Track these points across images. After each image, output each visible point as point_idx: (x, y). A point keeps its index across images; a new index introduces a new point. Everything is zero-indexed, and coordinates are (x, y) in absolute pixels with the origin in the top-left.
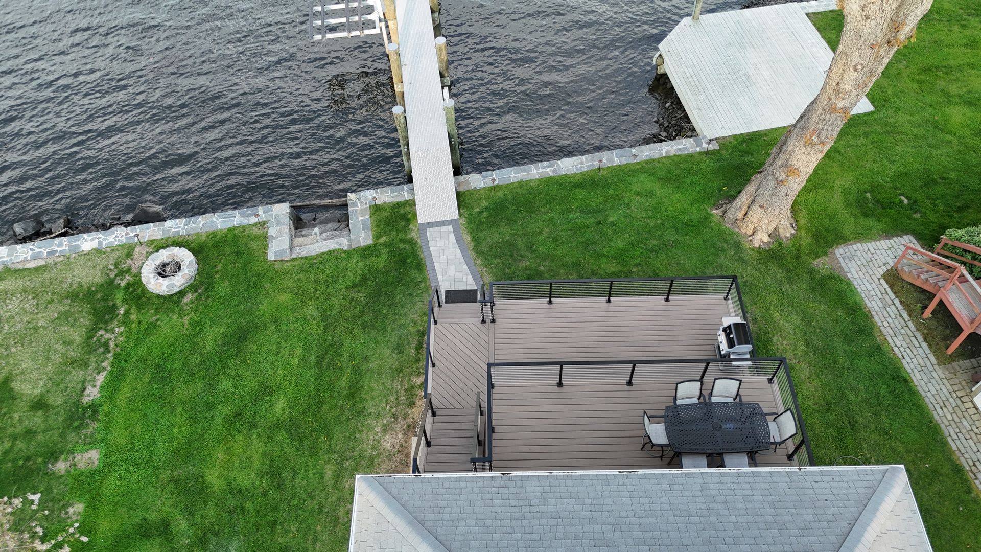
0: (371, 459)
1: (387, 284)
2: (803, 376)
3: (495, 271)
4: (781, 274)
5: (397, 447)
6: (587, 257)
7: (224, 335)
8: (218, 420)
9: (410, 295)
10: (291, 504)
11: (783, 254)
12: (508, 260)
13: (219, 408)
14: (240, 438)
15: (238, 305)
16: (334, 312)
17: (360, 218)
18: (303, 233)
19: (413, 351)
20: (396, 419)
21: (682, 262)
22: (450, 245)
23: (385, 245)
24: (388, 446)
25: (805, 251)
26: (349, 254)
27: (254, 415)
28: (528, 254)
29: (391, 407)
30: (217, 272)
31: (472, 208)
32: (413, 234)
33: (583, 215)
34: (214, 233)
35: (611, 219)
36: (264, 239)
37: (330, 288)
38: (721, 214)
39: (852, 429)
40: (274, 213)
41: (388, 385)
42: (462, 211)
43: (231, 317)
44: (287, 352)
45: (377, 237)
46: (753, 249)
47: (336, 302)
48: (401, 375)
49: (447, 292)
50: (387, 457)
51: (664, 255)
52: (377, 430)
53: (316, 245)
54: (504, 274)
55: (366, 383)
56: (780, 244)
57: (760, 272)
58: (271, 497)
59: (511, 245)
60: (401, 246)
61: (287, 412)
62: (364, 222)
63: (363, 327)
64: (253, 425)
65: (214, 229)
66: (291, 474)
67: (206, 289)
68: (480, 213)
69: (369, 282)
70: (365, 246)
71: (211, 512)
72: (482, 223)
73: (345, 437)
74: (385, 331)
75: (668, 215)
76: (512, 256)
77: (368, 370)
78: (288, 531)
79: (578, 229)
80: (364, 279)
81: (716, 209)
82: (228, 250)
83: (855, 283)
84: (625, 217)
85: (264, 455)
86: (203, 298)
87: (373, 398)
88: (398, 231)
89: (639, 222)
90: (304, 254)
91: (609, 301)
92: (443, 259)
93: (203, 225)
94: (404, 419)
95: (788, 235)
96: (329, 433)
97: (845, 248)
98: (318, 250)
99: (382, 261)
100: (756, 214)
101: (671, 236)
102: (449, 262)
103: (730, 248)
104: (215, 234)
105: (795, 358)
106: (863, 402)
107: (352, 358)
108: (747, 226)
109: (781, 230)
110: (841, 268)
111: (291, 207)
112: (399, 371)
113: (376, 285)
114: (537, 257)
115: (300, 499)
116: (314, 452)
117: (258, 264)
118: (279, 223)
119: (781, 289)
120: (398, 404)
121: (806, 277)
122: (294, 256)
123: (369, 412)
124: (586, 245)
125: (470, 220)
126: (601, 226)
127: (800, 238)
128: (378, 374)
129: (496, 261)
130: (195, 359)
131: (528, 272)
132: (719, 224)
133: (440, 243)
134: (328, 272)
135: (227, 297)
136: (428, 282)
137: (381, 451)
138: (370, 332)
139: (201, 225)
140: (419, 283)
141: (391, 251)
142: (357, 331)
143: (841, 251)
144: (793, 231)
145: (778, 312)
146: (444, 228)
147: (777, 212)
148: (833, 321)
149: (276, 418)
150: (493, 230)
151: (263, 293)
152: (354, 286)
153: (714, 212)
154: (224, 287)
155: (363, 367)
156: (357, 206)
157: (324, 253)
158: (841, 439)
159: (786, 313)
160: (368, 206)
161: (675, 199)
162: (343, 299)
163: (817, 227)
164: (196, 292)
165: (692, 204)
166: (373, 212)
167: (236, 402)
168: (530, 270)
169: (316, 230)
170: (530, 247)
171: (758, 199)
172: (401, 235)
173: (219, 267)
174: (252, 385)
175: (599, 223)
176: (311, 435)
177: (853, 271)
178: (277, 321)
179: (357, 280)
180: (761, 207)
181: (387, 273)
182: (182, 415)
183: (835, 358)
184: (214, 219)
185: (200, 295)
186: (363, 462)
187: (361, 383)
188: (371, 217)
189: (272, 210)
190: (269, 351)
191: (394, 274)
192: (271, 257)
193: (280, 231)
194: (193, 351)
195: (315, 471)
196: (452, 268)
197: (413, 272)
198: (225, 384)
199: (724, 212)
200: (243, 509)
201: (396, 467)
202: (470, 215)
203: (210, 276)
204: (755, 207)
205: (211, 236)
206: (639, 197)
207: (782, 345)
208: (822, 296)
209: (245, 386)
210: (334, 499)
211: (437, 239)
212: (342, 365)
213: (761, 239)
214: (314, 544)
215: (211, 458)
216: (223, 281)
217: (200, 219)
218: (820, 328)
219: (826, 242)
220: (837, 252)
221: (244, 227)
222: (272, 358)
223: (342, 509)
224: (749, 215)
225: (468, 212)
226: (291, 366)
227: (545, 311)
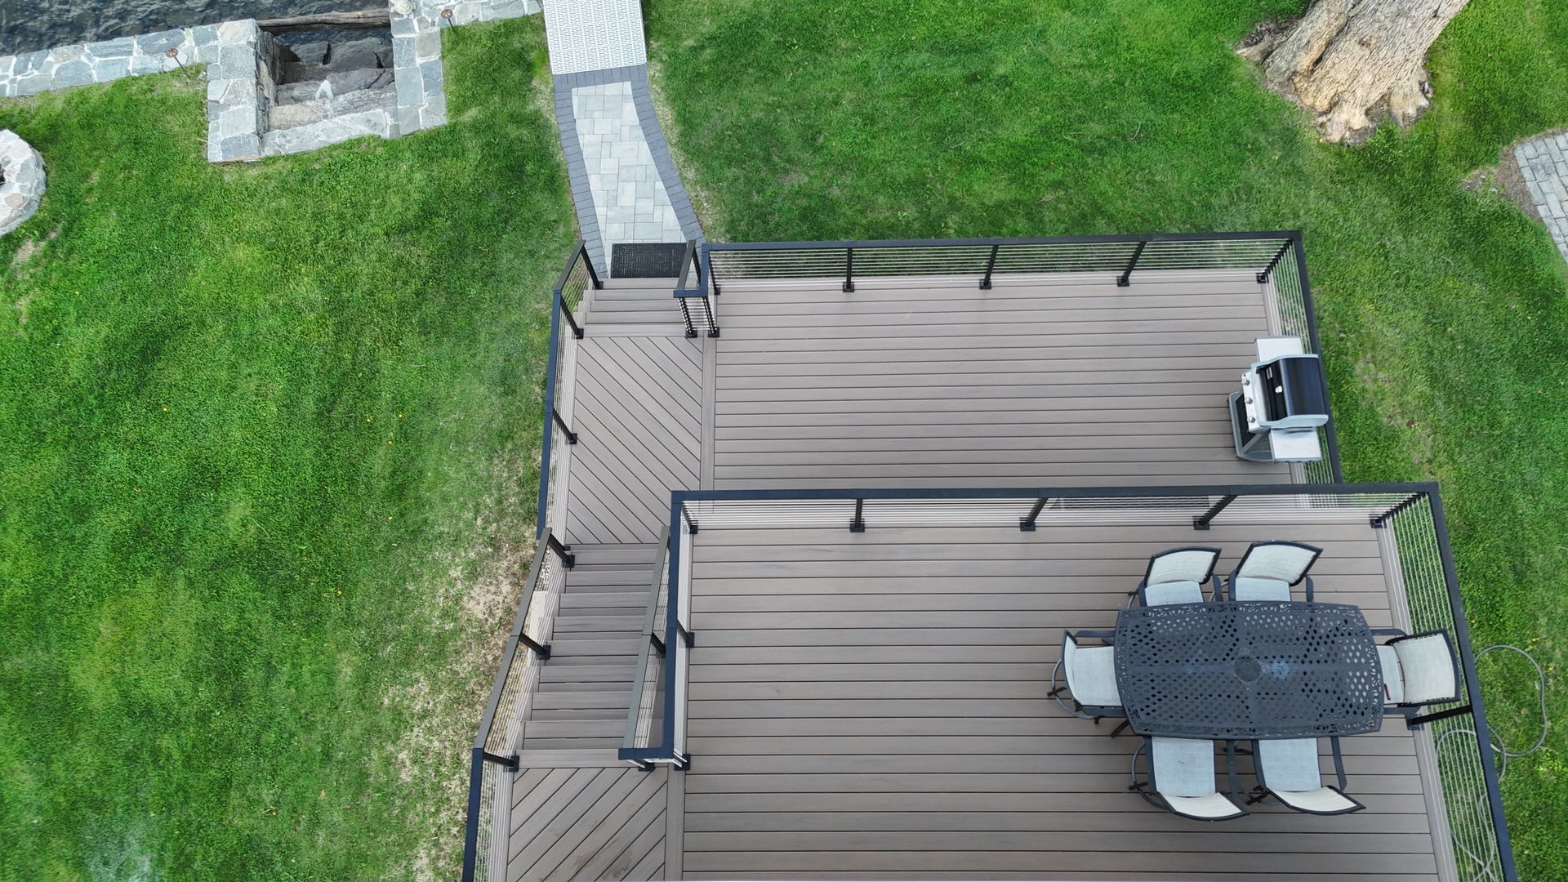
0: (441, 639)
1: (479, 225)
2: (1416, 457)
3: (727, 197)
4: (1386, 208)
5: (499, 613)
6: (941, 164)
7: (110, 344)
8: (99, 546)
9: (531, 253)
10: (263, 742)
11: (1395, 158)
12: (758, 171)
13: (101, 516)
14: (146, 587)
15: (138, 271)
16: (358, 293)
17: (419, 61)
18: (296, 93)
19: (538, 390)
20: (497, 549)
21: (1158, 178)
22: (626, 130)
23: (476, 128)
24: (479, 612)
25: (1446, 151)
26: (393, 148)
27: (179, 534)
28: (806, 156)
29: (486, 521)
30: (90, 190)
31: (679, 37)
32: (541, 103)
33: (937, 59)
34: (82, 93)
35: (1001, 70)
36: (198, 109)
37: (350, 233)
38: (1258, 58)
39: (1518, 582)
40: (220, 43)
41: (481, 466)
42: (654, 45)
43: (124, 300)
44: (253, 387)
45: (457, 108)
46: (1326, 147)
47: (362, 267)
48: (509, 446)
49: (618, 249)
50: (477, 637)
51: (1118, 161)
52: (455, 573)
53: (320, 125)
54: (749, 206)
55: (431, 463)
56: (1390, 135)
57: (1338, 202)
58: (216, 725)
59: (766, 132)
60: (513, 131)
61: (252, 529)
62: (427, 69)
63: (425, 328)
64: (176, 558)
65: (84, 82)
66: (261, 674)
67: (67, 232)
68: (696, 50)
69: (439, 222)
70: (430, 131)
71: (85, 756)
72: (700, 76)
73: (382, 588)
74: (473, 339)
75: (1133, 61)
76: (767, 160)
77: (435, 432)
78: (254, 803)
79: (923, 94)
80: (427, 213)
81: (1247, 45)
82: (113, 135)
83: (1555, 230)
84: (1032, 64)
85: (203, 627)
86: (60, 253)
87: (445, 499)
88: (506, 93)
89: (1066, 79)
90: (290, 148)
91: (986, 285)
92: (608, 165)
93: (58, 73)
94: (516, 549)
95: (1412, 111)
96: (346, 579)
97: (1539, 143)
98: (323, 138)
99: (465, 169)
100: (1347, 60)
101: (1138, 113)
102: (623, 172)
103: (1272, 144)
104: (83, 96)
105: (1403, 414)
106: (1547, 517)
107: (399, 404)
108: (1319, 90)
109: (1396, 100)
110: (1525, 193)
111: (263, 28)
112: (505, 436)
113: (454, 227)
114: (825, 164)
115: (281, 732)
116: (313, 623)
117: (184, 171)
118: (231, 70)
119: (1383, 246)
120: (502, 514)
121: (1444, 216)
122: (268, 152)
123: (436, 532)
124: (941, 134)
125: (673, 70)
126: (977, 87)
127: (1439, 118)
128: (458, 443)
129: (729, 173)
130: (45, 400)
131: (804, 202)
132: (1252, 83)
133: (604, 126)
134: (346, 194)
135: (113, 252)
136: (574, 222)
137: (463, 622)
138: (439, 343)
139: (53, 72)
140: (551, 225)
141: (488, 144)
142: (410, 341)
143: (1529, 150)
144: (1424, 102)
145: (1371, 301)
146: (612, 89)
147: (1400, 57)
148: (1497, 323)
149: (227, 543)
150: (725, 92)
151: (197, 242)
152: (403, 229)
153: (1243, 52)
154: (106, 228)
155: (424, 427)
156: (411, 30)
157: (334, 147)
158: (1493, 606)
159: (1391, 305)
160: (437, 29)
161: (1153, 18)
162: (380, 260)
163: (1480, 92)
164: (43, 236)
165: (1192, 33)
166: (449, 45)
167: (138, 502)
168: (809, 196)
169: (326, 85)
170: (810, 140)
171: (1359, 24)
172: (513, 105)
173: (96, 177)
174: (173, 466)
175: (972, 79)
176: (307, 583)
177: (1552, 200)
178: (229, 311)
179: (410, 215)
180: (1362, 43)
181: (478, 200)
182: (20, 531)
183: (1494, 414)
184: (83, 59)
185: (53, 246)
186: (422, 648)
187: (419, 464)
188: (443, 57)
189: (215, 38)
190: (212, 384)
191: (494, 202)
192: (215, 154)
193: (234, 91)
194: (39, 381)
195: (314, 667)
196: (630, 188)
197: (537, 196)
198: (115, 461)
199: (1267, 54)
200: (155, 753)
201: (495, 659)
202: (674, 55)
203: (72, 199)
204: (1349, 44)
205: (76, 99)
206: (1067, 14)
207: (1375, 381)
208: (1477, 262)
209: (157, 466)
210: (357, 731)
211: (596, 115)
212: (375, 419)
213: (1347, 122)
214: (311, 833)
215: (84, 632)
216: (104, 211)
217: (50, 58)
218: (1467, 342)
219: (1497, 130)
220: (1519, 153)
221: (151, 77)
222: (217, 401)
223: (375, 754)
224: (1329, 63)
225: (669, 49)
226: (262, 422)
227: (834, 308)
